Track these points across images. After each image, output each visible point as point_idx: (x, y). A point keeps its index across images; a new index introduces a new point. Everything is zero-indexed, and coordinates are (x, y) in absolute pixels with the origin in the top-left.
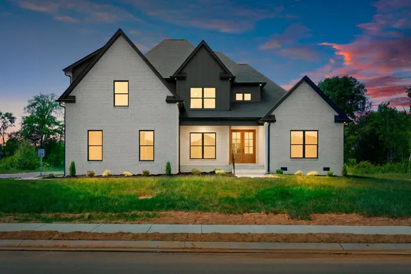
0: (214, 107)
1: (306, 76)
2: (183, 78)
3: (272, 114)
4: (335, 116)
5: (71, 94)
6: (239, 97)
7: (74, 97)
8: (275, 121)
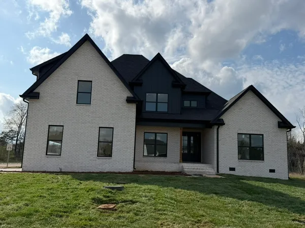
0: (166, 110)
1: (252, 86)
2: (140, 85)
3: (221, 118)
4: (279, 122)
5: (35, 91)
6: (187, 104)
7: (38, 94)
8: (224, 124)
